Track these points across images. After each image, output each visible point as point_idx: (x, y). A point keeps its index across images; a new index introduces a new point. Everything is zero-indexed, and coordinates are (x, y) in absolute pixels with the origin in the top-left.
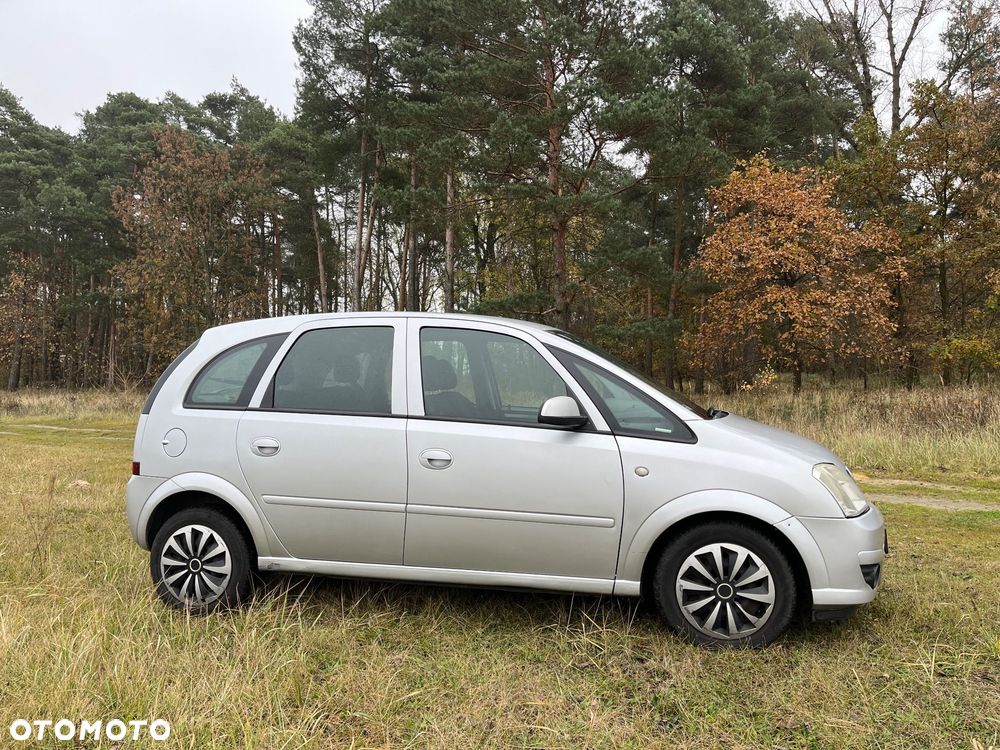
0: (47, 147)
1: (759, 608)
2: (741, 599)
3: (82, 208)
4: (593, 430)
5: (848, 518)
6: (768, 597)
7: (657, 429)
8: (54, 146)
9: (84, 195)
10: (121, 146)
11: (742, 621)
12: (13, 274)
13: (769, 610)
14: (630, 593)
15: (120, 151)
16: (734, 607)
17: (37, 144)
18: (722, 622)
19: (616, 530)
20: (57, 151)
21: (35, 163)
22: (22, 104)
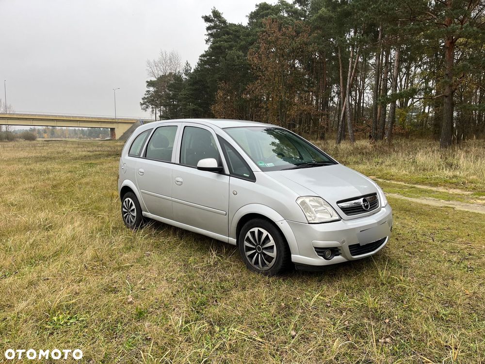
0: (232, 34)
1: (269, 259)
2: (265, 254)
3: (242, 60)
4: (225, 174)
5: (309, 223)
6: (274, 254)
7: (244, 175)
8: (234, 33)
9: (243, 54)
10: (258, 29)
11: (264, 264)
12: (219, 91)
13: (274, 260)
14: (232, 244)
15: (257, 32)
16: (261, 255)
17: (228, 34)
18: (257, 262)
19: (227, 216)
20: (235, 35)
21: (226, 42)
22: (223, 16)
